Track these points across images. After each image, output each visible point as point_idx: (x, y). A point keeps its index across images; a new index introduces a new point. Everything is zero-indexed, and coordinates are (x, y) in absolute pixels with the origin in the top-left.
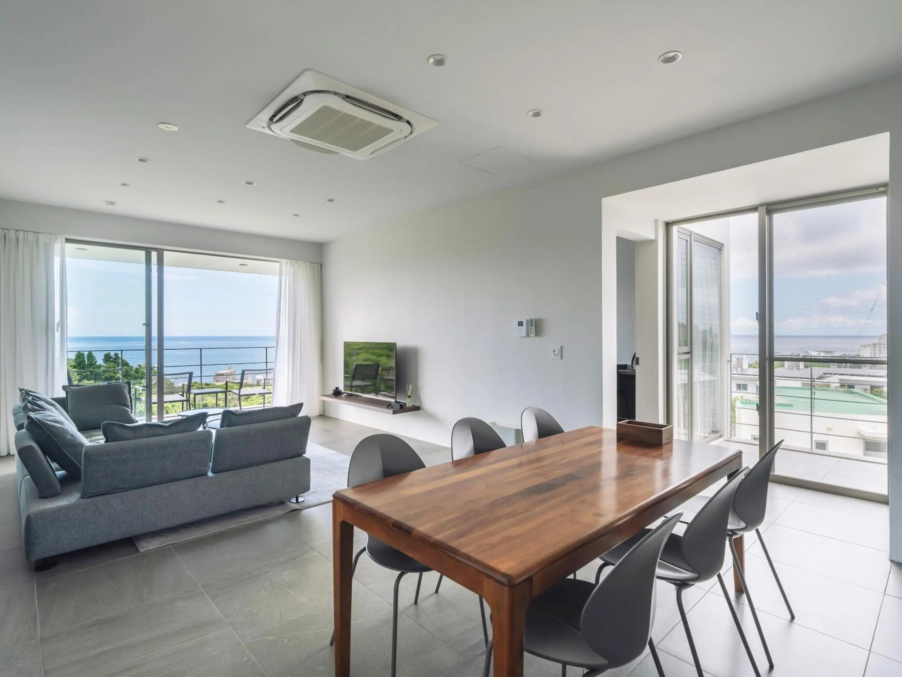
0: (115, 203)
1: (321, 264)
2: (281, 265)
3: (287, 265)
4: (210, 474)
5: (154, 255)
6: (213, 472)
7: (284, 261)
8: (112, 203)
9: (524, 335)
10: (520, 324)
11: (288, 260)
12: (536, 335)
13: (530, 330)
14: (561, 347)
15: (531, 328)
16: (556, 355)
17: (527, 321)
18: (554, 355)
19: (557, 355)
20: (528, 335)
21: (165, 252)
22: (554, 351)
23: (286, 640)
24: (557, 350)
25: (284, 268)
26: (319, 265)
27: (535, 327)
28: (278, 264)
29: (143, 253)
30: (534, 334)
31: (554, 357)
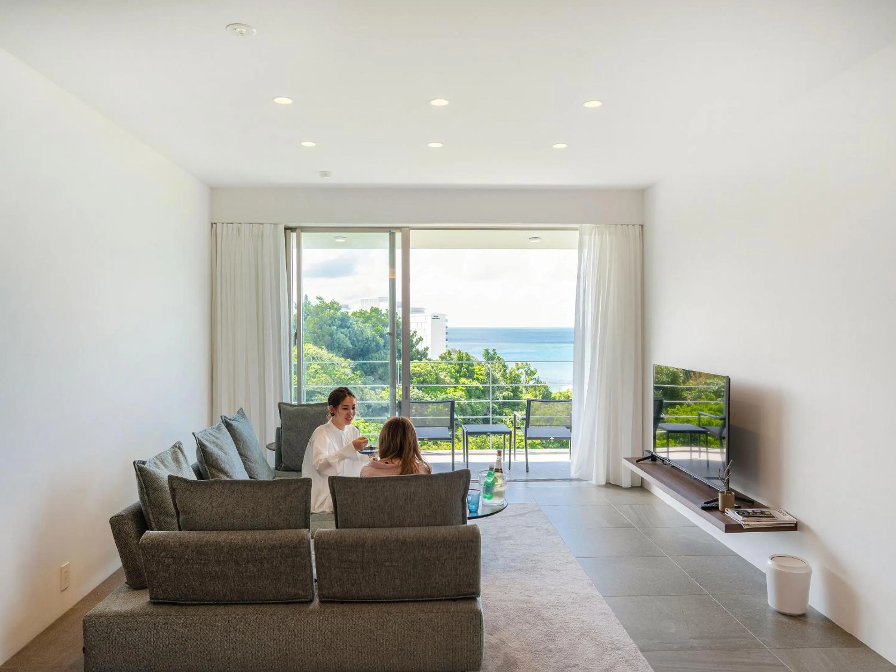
1: (642, 226)
2: (581, 235)
3: (591, 234)
5: (398, 236)
7: (587, 226)
8: (327, 174)
11: (594, 225)
21: (412, 232)
25: (586, 237)
26: (638, 228)
28: (577, 232)
29: (387, 235)
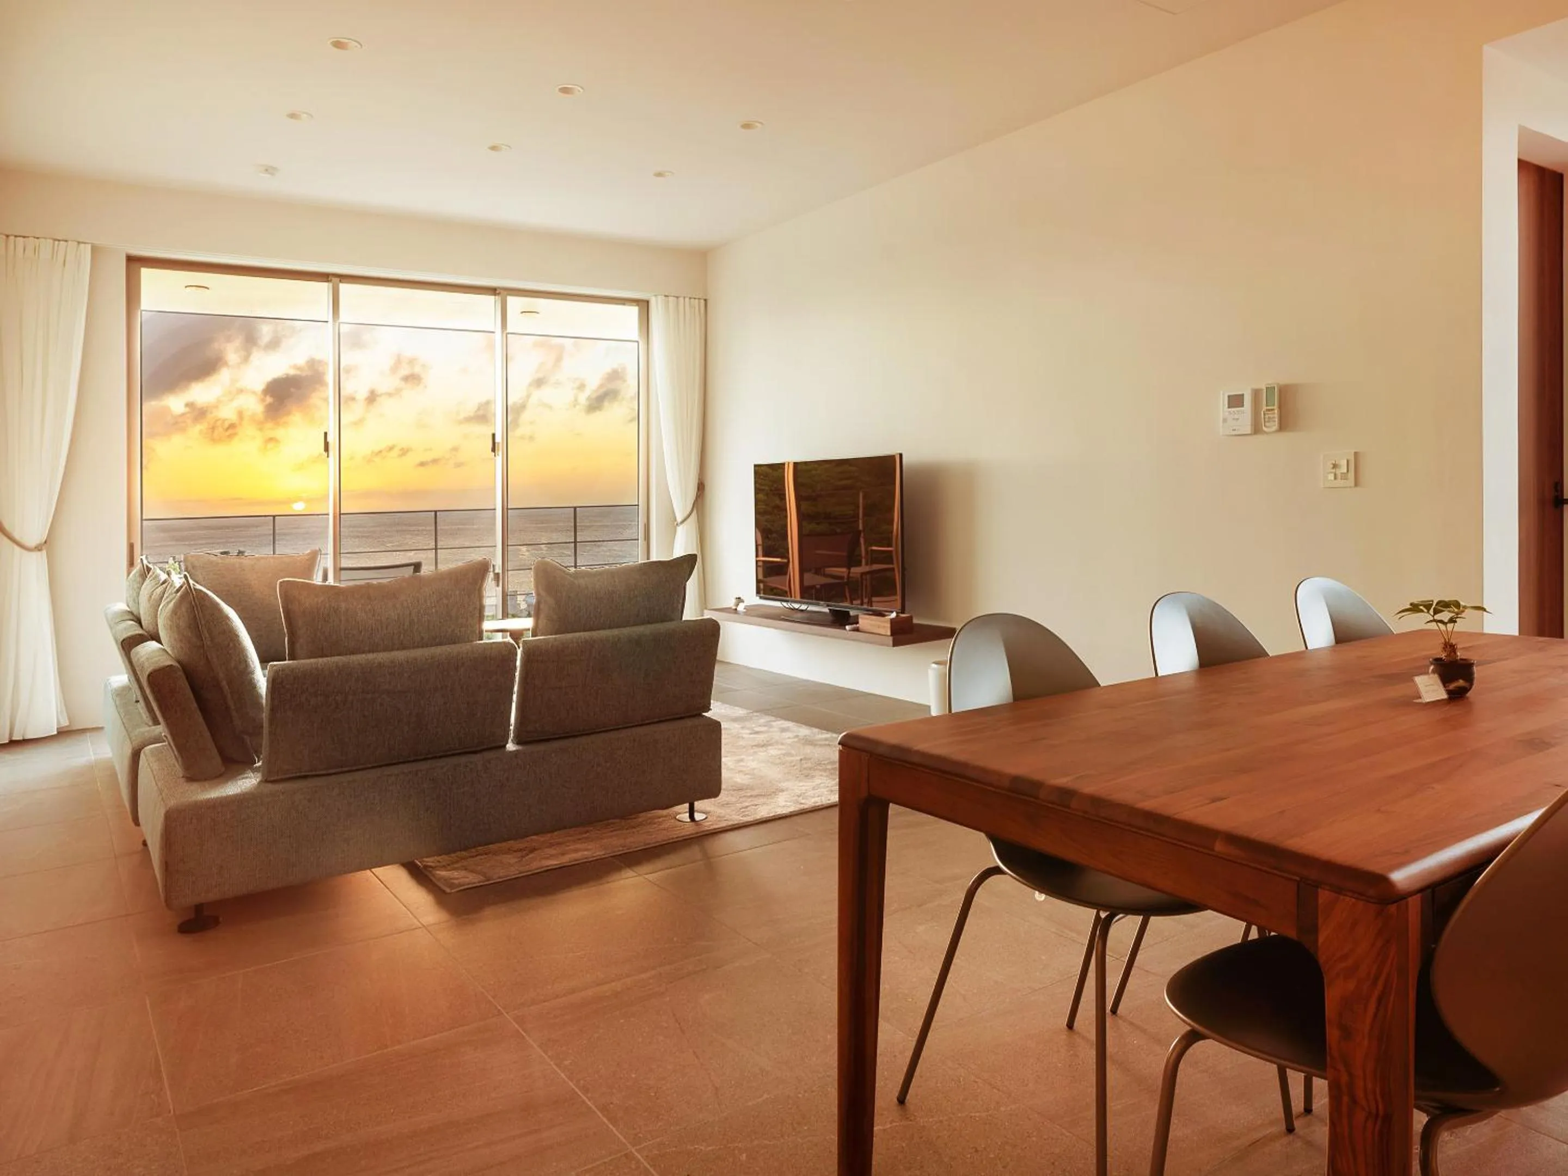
0: (275, 169)
1: (705, 300)
4: (511, 747)
6: (518, 741)
8: (270, 170)
9: (1248, 430)
10: (1235, 401)
12: (1283, 426)
13: (1264, 414)
14: (1356, 454)
15: (1269, 410)
16: (1339, 476)
17: (1256, 394)
18: (1335, 478)
19: (1344, 477)
20: (1257, 429)
22: (1335, 466)
23: (744, 1156)
24: (1344, 463)
26: (702, 302)
27: (1280, 407)
30: (1275, 426)
31: (1336, 481)
